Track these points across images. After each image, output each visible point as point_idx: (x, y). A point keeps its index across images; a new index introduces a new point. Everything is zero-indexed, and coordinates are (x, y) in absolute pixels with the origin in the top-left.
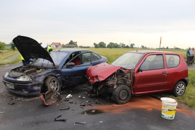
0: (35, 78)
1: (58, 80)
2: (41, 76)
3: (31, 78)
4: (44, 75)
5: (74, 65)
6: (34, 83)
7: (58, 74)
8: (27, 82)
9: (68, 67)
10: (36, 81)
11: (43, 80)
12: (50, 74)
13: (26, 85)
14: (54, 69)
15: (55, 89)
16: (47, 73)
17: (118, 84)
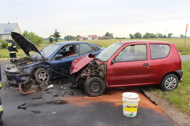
0: (23, 69)
1: (47, 71)
2: (29, 67)
3: (19, 69)
4: (33, 66)
5: (62, 57)
6: (22, 74)
7: (48, 66)
8: (15, 73)
9: (57, 59)
10: (24, 72)
11: (31, 71)
12: (39, 66)
13: (14, 75)
14: (43, 61)
15: (44, 79)
16: (35, 65)
17: (92, 76)
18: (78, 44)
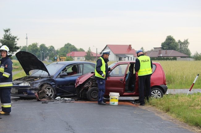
0: (33, 84)
1: (52, 88)
2: (38, 83)
3: (30, 84)
4: (41, 82)
5: (66, 75)
6: (32, 88)
7: (53, 83)
8: (27, 87)
9: (62, 77)
10: (33, 86)
11: (39, 86)
12: (46, 82)
14: (49, 78)
15: (49, 95)
16: (43, 81)
17: (93, 87)
18: (82, 64)
